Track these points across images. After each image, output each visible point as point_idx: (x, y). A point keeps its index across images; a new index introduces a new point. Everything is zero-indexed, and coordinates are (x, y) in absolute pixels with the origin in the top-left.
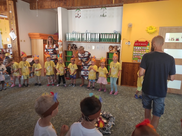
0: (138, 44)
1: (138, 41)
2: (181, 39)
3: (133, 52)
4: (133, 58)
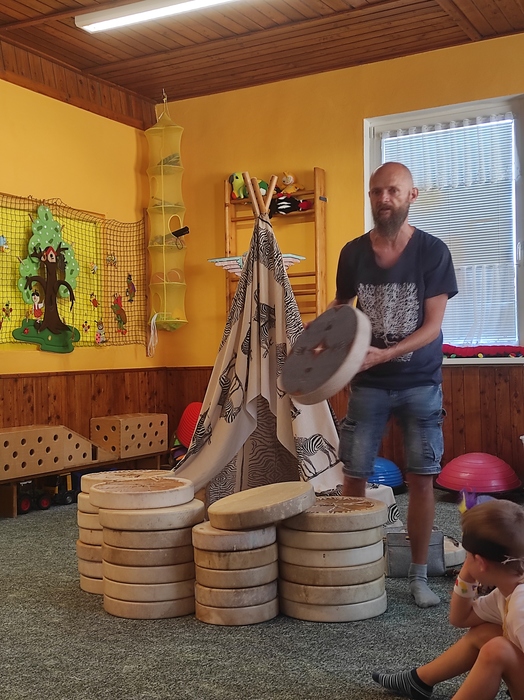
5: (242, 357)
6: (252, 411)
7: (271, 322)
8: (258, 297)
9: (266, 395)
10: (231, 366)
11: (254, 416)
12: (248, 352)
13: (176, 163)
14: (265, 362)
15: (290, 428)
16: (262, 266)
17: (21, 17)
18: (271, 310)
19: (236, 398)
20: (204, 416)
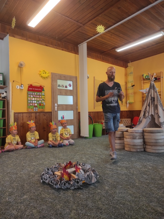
0: (32, 89)
1: (31, 85)
2: (68, 86)
3: (28, 99)
4: (28, 107)
5: (148, 107)
6: (150, 117)
7: (154, 100)
8: (151, 96)
9: (153, 114)
10: (146, 109)
11: (150, 118)
12: (149, 106)
13: (132, 73)
14: (153, 108)
15: (158, 120)
17: (106, 51)
18: (154, 98)
19: (147, 115)
20: (140, 118)
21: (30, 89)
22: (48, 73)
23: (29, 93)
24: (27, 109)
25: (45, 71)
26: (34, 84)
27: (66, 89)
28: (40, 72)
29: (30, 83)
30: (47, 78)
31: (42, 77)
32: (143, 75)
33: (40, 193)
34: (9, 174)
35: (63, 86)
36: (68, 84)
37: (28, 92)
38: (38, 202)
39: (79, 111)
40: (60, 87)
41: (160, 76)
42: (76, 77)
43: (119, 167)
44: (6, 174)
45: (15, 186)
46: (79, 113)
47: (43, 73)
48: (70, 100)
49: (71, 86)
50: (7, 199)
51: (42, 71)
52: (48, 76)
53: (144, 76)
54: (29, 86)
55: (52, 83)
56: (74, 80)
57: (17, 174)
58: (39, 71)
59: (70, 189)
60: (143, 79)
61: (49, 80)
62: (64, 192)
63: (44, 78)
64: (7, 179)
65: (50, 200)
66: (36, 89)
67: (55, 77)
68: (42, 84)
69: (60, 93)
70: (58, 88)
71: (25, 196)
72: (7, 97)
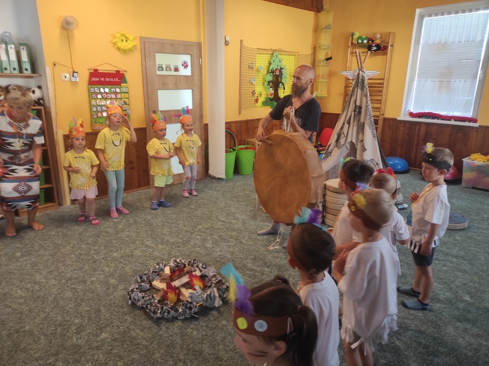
0: (98, 79)
1: (96, 70)
2: (181, 68)
3: (90, 102)
4: (93, 120)
5: (346, 125)
6: (348, 146)
7: (359, 113)
8: (355, 102)
9: (354, 141)
10: (342, 128)
11: (348, 148)
12: (349, 123)
13: (330, 28)
14: (355, 128)
15: (362, 155)
16: (359, 90)
18: (360, 108)
19: (342, 141)
20: (329, 146)
21: (94, 79)
22: (133, 40)
23: (92, 90)
24: (92, 126)
25: (126, 36)
26: (102, 69)
27: (176, 73)
28: (115, 37)
29: (93, 66)
30: (130, 50)
31: (119, 49)
32: (352, 36)
33: (128, 327)
34: (70, 282)
35: (168, 68)
36: (181, 63)
37: (90, 87)
38: (125, 346)
39: (205, 122)
40: (163, 70)
41: (388, 43)
42: (199, 45)
43: (267, 267)
44: (64, 281)
45: (85, 311)
46: (206, 125)
47: (122, 41)
48: (185, 99)
49: (187, 66)
50: (75, 340)
51: (118, 35)
52: (135, 47)
53: (355, 37)
54: (91, 73)
55: (144, 63)
56: (195, 51)
57: (85, 282)
58: (112, 35)
59: (178, 319)
60: (352, 43)
61: (137, 56)
62: (167, 325)
63: (124, 51)
64: (69, 294)
65: (144, 342)
66: (107, 80)
67: (149, 47)
68: (121, 67)
69: (163, 84)
70: (159, 73)
71: (103, 334)
72: (43, 99)
